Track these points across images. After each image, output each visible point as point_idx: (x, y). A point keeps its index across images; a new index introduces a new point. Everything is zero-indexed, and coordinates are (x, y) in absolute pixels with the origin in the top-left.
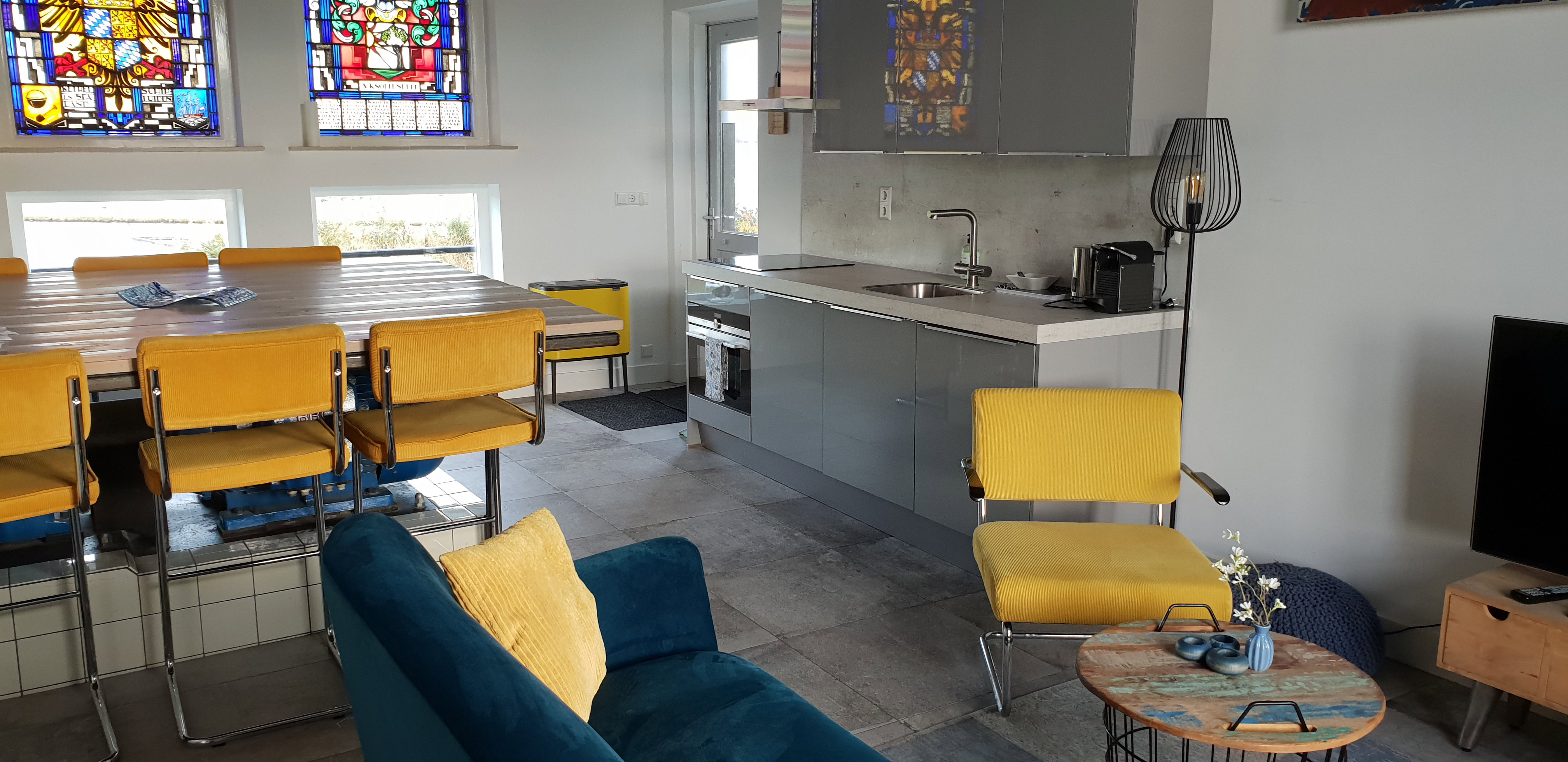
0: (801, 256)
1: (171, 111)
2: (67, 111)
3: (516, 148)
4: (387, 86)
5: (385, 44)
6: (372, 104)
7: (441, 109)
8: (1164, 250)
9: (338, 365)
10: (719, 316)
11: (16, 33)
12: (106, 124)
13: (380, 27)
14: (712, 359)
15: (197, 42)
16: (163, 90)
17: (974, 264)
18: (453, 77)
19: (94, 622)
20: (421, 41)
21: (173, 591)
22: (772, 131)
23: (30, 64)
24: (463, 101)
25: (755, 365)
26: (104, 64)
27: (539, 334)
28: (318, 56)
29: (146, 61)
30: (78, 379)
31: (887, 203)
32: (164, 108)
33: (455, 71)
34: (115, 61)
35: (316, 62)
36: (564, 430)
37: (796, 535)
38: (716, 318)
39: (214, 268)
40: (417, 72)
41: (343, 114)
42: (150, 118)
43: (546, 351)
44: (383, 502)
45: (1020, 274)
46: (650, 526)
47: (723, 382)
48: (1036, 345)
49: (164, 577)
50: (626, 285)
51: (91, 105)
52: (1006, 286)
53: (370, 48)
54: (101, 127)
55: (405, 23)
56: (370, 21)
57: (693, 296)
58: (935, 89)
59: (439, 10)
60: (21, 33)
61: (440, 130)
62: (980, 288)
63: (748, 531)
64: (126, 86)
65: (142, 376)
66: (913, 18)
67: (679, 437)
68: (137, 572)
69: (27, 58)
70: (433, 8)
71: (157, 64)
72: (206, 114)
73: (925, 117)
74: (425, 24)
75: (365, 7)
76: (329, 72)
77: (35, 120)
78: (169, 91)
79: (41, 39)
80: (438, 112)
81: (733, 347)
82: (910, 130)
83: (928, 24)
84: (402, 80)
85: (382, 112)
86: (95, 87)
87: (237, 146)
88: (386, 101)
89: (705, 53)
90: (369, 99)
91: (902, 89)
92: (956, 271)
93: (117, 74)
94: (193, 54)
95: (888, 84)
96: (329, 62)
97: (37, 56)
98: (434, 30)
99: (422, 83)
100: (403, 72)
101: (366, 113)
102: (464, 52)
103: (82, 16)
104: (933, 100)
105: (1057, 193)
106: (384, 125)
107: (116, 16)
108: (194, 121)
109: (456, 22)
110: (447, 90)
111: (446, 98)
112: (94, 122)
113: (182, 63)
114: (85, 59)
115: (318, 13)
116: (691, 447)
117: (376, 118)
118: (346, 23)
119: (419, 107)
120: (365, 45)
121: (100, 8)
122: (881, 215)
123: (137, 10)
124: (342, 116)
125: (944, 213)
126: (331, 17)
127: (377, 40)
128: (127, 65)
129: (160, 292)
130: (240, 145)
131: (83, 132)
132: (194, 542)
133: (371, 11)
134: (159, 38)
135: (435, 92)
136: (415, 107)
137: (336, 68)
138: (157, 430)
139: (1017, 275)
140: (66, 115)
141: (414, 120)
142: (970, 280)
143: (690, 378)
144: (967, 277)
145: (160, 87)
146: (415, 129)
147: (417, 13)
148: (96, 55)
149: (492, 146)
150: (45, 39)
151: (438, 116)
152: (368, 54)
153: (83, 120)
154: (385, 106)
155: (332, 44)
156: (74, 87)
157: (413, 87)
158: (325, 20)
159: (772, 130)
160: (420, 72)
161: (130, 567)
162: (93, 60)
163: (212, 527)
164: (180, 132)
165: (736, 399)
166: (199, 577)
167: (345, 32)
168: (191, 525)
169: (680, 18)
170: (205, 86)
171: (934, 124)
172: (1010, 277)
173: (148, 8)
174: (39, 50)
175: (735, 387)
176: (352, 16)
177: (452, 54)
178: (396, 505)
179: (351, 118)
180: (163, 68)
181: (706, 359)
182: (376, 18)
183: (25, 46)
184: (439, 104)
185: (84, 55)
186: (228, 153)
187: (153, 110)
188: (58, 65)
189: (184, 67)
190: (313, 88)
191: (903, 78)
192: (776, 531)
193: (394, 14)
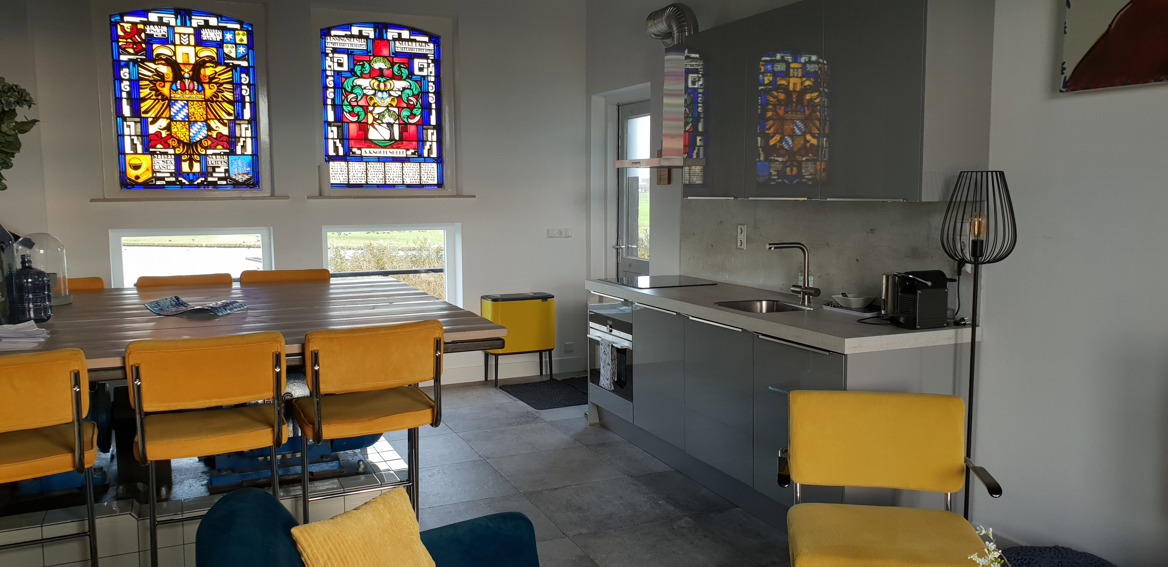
0: (680, 277)
1: (227, 171)
2: (156, 172)
3: (474, 196)
4: (382, 152)
5: (381, 122)
6: (371, 165)
7: (421, 168)
8: (957, 278)
9: (278, 363)
10: (610, 323)
11: (125, 119)
12: (182, 181)
13: (378, 110)
14: (605, 356)
15: (247, 122)
16: (222, 156)
17: (806, 286)
18: (430, 145)
19: (99, 556)
20: (407, 120)
21: (161, 533)
22: (659, 183)
23: (132, 140)
24: (437, 163)
25: (636, 361)
26: (182, 139)
27: (437, 340)
28: (332, 131)
29: (211, 136)
30: (78, 372)
31: (742, 237)
32: (222, 169)
33: (432, 141)
34: (190, 136)
35: (330, 135)
36: (498, 408)
37: (660, 502)
38: (608, 324)
39: (236, 285)
40: (404, 142)
41: (349, 173)
42: (212, 176)
43: (444, 353)
44: (333, 466)
45: (844, 295)
46: (546, 490)
47: (613, 374)
48: (844, 355)
49: (154, 523)
50: (553, 297)
51: (172, 168)
52: (832, 304)
53: (370, 125)
54: (178, 183)
55: (396, 107)
56: (370, 106)
57: (594, 306)
58: (799, 149)
59: (421, 98)
60: (127, 118)
61: (421, 184)
62: (811, 305)
63: (622, 498)
64: (196, 154)
65: (128, 369)
66: (782, 96)
67: (584, 416)
68: (137, 517)
69: (130, 136)
70: (417, 96)
71: (218, 138)
72: (251, 174)
73: (792, 170)
74: (411, 107)
75: (367, 96)
76: (340, 142)
77: (133, 179)
78: (226, 157)
79: (140, 122)
80: (419, 171)
81: (619, 347)
82: (780, 180)
83: (794, 100)
84: (392, 148)
85: (378, 171)
86: (175, 154)
87: (272, 196)
88: (381, 163)
89: (616, 125)
90: (368, 162)
91: (770, 151)
92: (793, 291)
93: (191, 145)
94: (244, 131)
95: (761, 147)
96: (340, 135)
97: (138, 134)
98: (417, 111)
99: (407, 150)
100: (394, 142)
101: (366, 172)
102: (439, 128)
103: (169, 106)
104: (798, 158)
105: (872, 231)
106: (379, 180)
107: (192, 105)
108: (242, 178)
109: (434, 106)
110: (426, 155)
111: (425, 161)
112: (173, 179)
113: (236, 137)
114: (170, 136)
115: (333, 100)
116: (591, 425)
117: (373, 175)
118: (353, 107)
119: (405, 167)
120: (367, 123)
121: (182, 100)
122: (739, 246)
123: (206, 101)
124: (348, 174)
125: (780, 246)
126: (342, 103)
127: (375, 119)
128: (198, 139)
129: (178, 303)
130: (273, 195)
131: (165, 186)
132: (188, 493)
133: (371, 99)
134: (221, 120)
135: (417, 156)
136: (402, 167)
137: (345, 139)
138: (137, 411)
139: (841, 296)
140: (154, 175)
141: (401, 176)
142: (804, 299)
143: (590, 369)
144: (801, 296)
145: (219, 154)
146: (402, 183)
147: (405, 100)
148: (177, 133)
149: (458, 196)
150: (144, 124)
151: (419, 174)
152: (368, 130)
153: (166, 178)
154: (380, 167)
155: (343, 122)
156: (161, 155)
157: (401, 153)
158: (338, 105)
159: (659, 181)
160: (406, 142)
161: (132, 514)
162: (175, 136)
163: (205, 482)
164: (232, 186)
165: (623, 388)
166: (184, 522)
167: (352, 113)
168: (190, 480)
169: (598, 101)
170: (251, 153)
171: (800, 175)
172: (835, 297)
173: (215, 99)
174: (139, 130)
175: (622, 379)
176: (357, 102)
177: (430, 129)
178: (343, 469)
179: (356, 175)
180: (222, 141)
181: (601, 356)
182: (375, 103)
183: (130, 128)
184: (420, 165)
185: (169, 133)
186: (263, 201)
187: (214, 171)
188: (151, 140)
189: (237, 140)
190: (328, 153)
191: (772, 142)
192: (645, 499)
193: (388, 100)
